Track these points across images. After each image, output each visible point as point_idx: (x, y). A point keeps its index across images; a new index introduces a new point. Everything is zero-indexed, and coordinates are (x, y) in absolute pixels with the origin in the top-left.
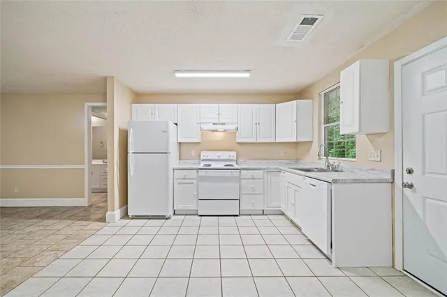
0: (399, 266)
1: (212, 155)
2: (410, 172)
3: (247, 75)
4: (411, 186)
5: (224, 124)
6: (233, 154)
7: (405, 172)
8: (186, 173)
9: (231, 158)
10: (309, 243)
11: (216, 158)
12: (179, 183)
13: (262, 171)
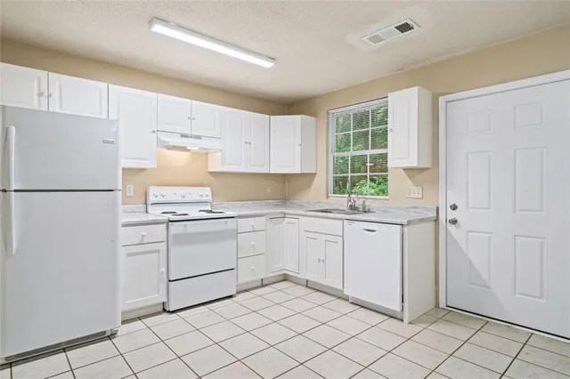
0: (442, 305)
1: (171, 194)
2: (454, 207)
3: (268, 64)
4: (454, 222)
5: (199, 137)
6: (207, 191)
7: (449, 209)
8: (143, 230)
9: (205, 199)
10: (357, 307)
11: (180, 200)
12: (129, 255)
13: (264, 218)
